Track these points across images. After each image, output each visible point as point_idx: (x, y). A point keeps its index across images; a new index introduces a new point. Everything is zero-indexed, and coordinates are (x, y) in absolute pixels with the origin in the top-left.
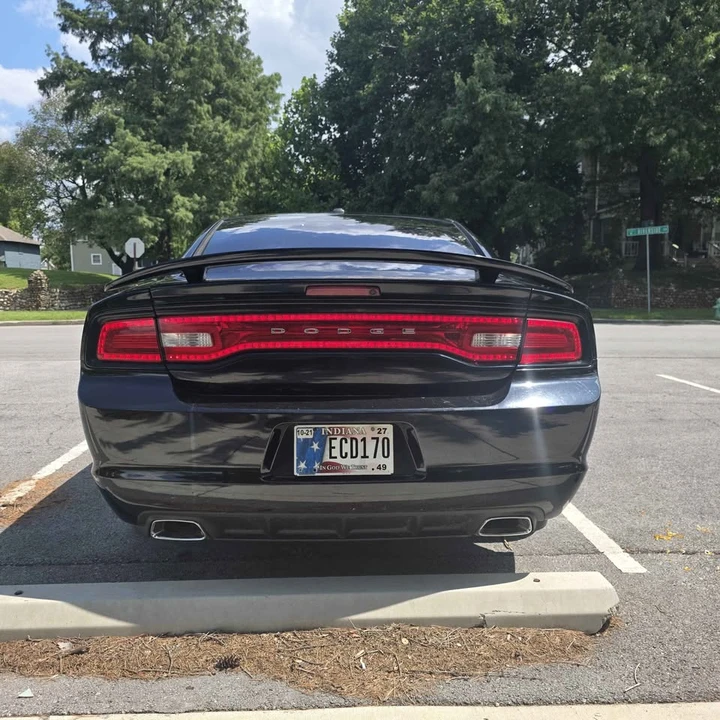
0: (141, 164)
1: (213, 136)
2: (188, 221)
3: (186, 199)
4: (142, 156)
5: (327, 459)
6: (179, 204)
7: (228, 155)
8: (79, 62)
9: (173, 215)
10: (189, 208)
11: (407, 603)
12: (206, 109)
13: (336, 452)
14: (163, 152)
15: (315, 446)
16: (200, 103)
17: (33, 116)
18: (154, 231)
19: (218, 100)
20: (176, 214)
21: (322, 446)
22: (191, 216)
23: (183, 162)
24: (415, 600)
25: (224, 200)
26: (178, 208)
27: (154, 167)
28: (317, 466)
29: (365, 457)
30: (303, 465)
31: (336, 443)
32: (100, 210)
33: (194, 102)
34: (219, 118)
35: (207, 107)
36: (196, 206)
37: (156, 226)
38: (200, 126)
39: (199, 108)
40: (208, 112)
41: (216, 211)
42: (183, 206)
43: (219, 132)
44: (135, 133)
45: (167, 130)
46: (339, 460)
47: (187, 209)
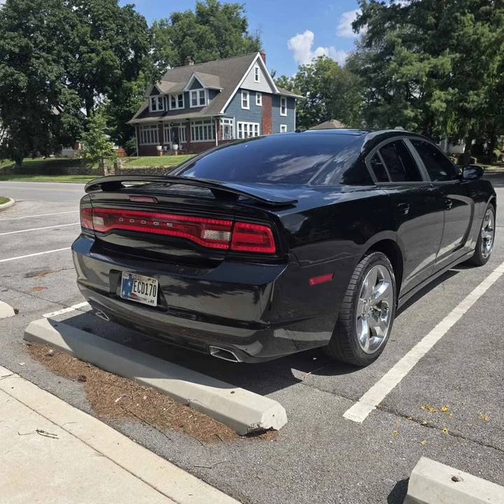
0: (409, 70)
1: (471, 40)
2: (441, 110)
3: (442, 93)
4: (412, 65)
5: (133, 292)
6: (436, 97)
7: (483, 53)
8: (380, 3)
9: (430, 106)
10: (444, 99)
11: (162, 380)
12: (469, 18)
13: (136, 290)
14: (429, 59)
15: (129, 284)
16: (464, 14)
17: (356, 46)
18: (415, 119)
19: (481, 9)
20: (432, 105)
21: (132, 284)
22: (444, 105)
23: (442, 64)
24: (166, 380)
25: (473, 90)
26: (435, 100)
27: (418, 72)
28: (129, 294)
29: (146, 294)
30: (124, 293)
31: (137, 284)
32: (379, 108)
33: (458, 14)
34: (479, 23)
35: (470, 16)
36: (450, 97)
37: (416, 115)
38: (462, 33)
39: (462, 18)
40: (471, 19)
41: (466, 99)
42: (439, 99)
43: (478, 34)
44: (409, 48)
45: (435, 41)
46: (137, 293)
47: (442, 101)
